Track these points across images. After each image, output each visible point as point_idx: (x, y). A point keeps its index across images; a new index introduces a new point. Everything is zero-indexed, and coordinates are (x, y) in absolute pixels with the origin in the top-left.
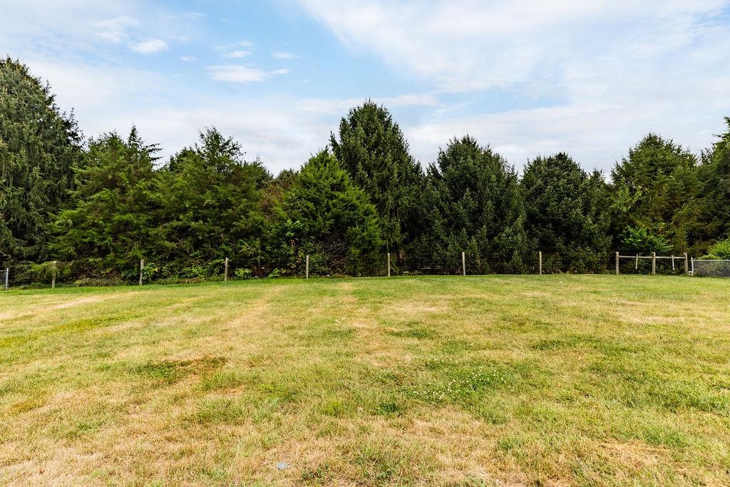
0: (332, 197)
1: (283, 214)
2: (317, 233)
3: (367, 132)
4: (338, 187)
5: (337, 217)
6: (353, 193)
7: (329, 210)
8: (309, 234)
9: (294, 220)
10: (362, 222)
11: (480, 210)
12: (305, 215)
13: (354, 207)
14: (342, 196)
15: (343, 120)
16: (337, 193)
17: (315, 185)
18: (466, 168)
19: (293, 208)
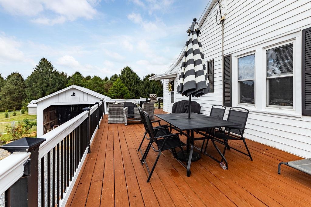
0: (120, 89)
1: (111, 92)
2: (118, 96)
3: (127, 74)
4: (122, 87)
5: (121, 93)
6: (125, 88)
7: (120, 92)
8: (116, 96)
9: (113, 94)
10: (127, 94)
11: (150, 91)
12: (115, 93)
13: (125, 91)
14: (123, 89)
15: (122, 70)
16: (121, 88)
17: (117, 87)
18: (148, 82)
19: (113, 91)
